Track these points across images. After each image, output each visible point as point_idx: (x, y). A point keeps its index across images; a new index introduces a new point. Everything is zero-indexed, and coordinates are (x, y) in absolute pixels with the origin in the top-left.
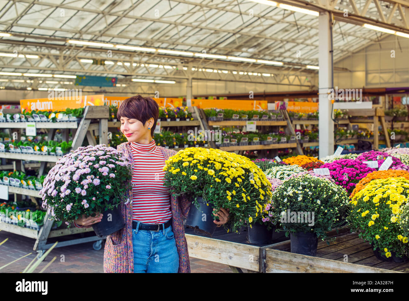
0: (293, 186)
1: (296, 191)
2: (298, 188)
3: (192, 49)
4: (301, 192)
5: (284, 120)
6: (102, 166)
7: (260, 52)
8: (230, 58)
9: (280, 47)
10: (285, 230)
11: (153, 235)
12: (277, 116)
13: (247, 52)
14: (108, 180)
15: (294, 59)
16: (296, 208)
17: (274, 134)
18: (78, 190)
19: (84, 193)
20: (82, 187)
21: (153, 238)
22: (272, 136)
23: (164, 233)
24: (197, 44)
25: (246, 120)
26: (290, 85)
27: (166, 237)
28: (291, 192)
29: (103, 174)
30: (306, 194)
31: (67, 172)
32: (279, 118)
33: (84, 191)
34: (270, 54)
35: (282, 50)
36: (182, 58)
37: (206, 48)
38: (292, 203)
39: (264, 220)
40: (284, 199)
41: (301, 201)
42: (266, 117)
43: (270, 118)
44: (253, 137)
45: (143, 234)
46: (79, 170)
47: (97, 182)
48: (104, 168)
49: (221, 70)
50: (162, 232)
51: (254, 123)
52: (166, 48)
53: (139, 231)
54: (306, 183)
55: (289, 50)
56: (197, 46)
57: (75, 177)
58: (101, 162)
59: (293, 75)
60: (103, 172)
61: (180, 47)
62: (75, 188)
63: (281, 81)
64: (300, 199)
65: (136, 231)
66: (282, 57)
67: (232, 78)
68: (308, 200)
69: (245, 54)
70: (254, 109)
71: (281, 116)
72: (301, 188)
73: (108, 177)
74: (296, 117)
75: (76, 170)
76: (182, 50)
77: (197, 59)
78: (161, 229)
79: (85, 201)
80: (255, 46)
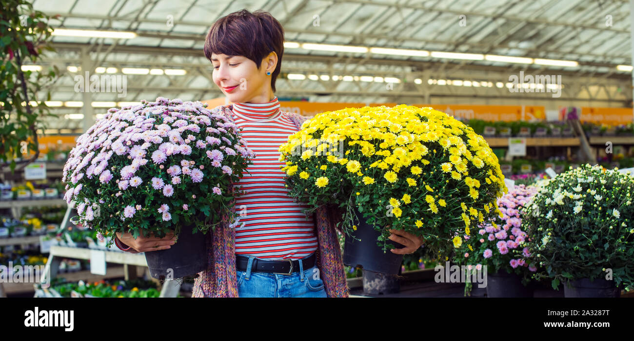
0: (564, 188)
1: (571, 195)
2: (575, 189)
3: (429, 46)
4: (580, 196)
5: (574, 136)
6: (211, 147)
7: (539, 47)
8: (491, 59)
9: (573, 38)
10: (551, 276)
11: (279, 282)
12: (562, 130)
13: (517, 48)
14: (215, 176)
15: (597, 56)
16: (571, 228)
17: (557, 159)
18: (157, 183)
19: (168, 191)
20: (167, 179)
21: (280, 287)
22: (554, 161)
23: (302, 277)
24: (435, 39)
25: (507, 137)
26: (591, 100)
27: (307, 286)
28: (562, 196)
29: (213, 163)
30: (590, 199)
31: (141, 142)
32: (565, 133)
33: (169, 187)
34: (556, 51)
35: (575, 42)
36: (412, 63)
37: (449, 44)
38: (563, 221)
39: (515, 264)
40: (546, 213)
41: (580, 214)
42: (543, 131)
43: (549, 134)
44: (520, 164)
45: (260, 280)
46: (168, 144)
47: (198, 175)
48: (216, 152)
49: (479, 80)
50: (298, 275)
51: (522, 142)
52: (384, 46)
53: (252, 274)
54: (590, 179)
55: (587, 42)
56: (435, 41)
57: (158, 157)
58: (211, 140)
59: (595, 84)
60: (212, 160)
61: (407, 44)
62: (151, 177)
63: (576, 94)
64: (578, 209)
65: (247, 274)
66: (576, 53)
67: (497, 93)
68: (594, 212)
69: (514, 52)
70: (523, 119)
71: (568, 130)
72: (579, 189)
73: (218, 171)
74: (595, 132)
75: (163, 142)
76: (410, 48)
77: (437, 64)
78: (297, 269)
79: (166, 207)
80: (530, 39)
